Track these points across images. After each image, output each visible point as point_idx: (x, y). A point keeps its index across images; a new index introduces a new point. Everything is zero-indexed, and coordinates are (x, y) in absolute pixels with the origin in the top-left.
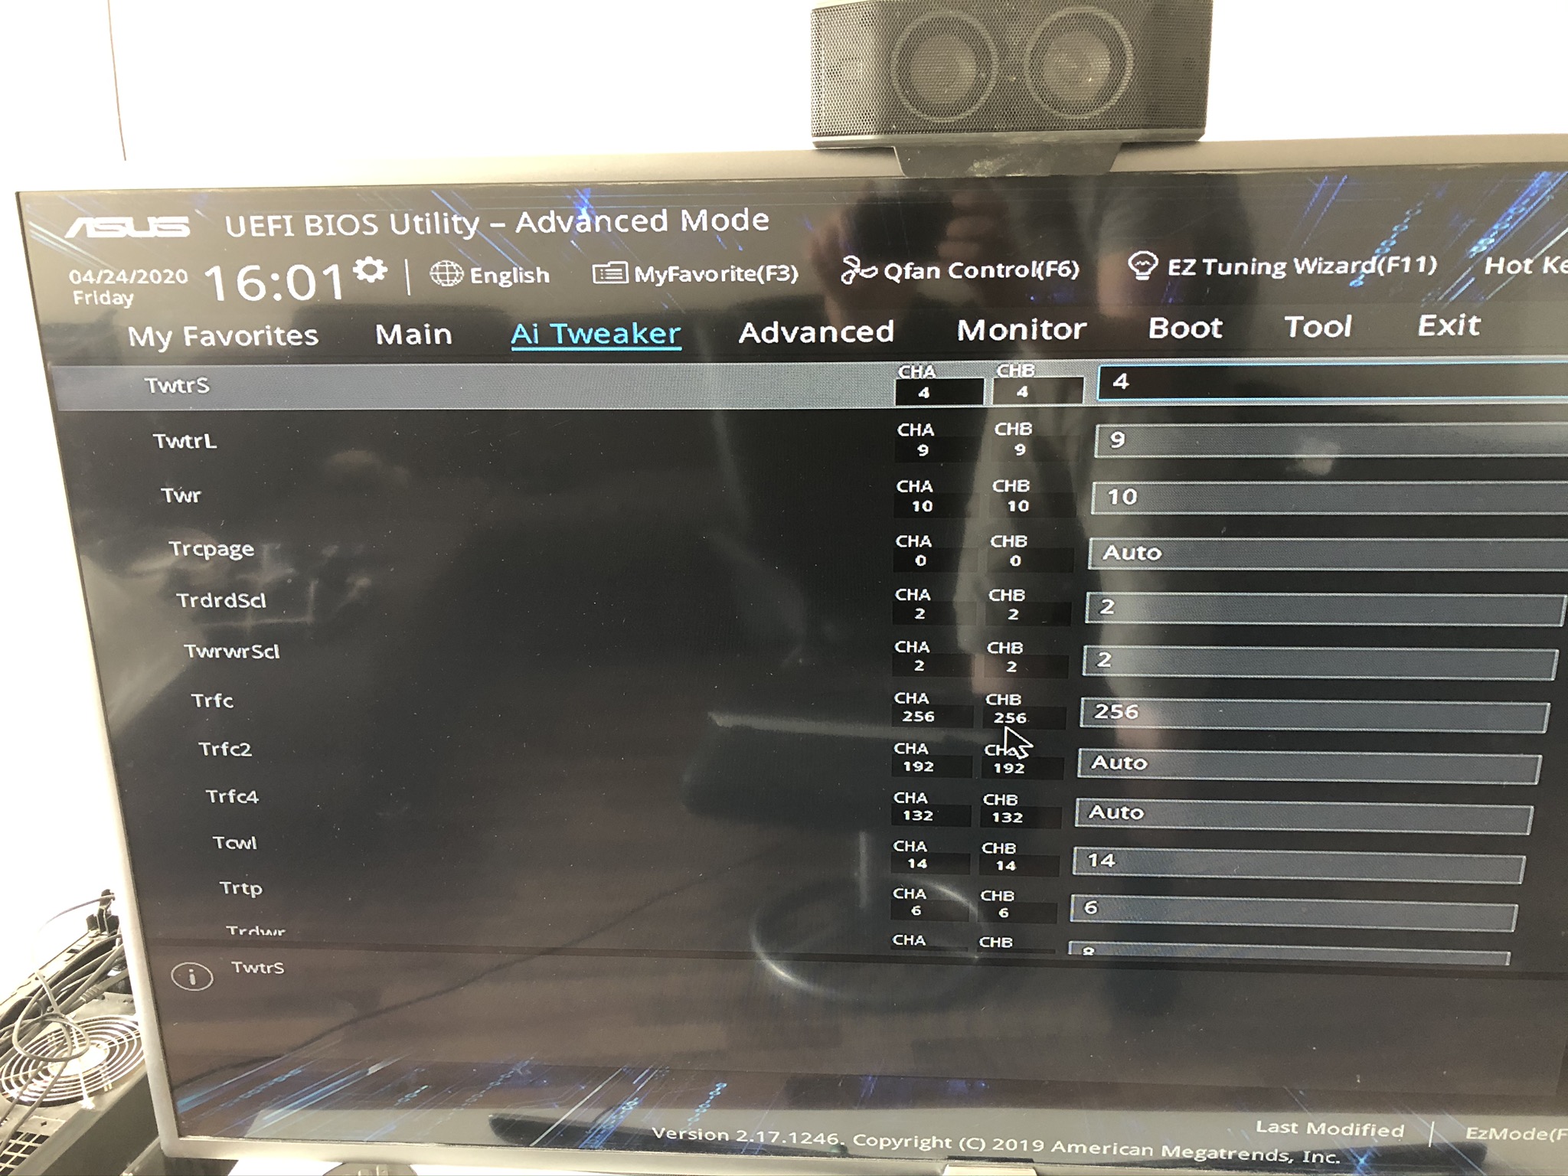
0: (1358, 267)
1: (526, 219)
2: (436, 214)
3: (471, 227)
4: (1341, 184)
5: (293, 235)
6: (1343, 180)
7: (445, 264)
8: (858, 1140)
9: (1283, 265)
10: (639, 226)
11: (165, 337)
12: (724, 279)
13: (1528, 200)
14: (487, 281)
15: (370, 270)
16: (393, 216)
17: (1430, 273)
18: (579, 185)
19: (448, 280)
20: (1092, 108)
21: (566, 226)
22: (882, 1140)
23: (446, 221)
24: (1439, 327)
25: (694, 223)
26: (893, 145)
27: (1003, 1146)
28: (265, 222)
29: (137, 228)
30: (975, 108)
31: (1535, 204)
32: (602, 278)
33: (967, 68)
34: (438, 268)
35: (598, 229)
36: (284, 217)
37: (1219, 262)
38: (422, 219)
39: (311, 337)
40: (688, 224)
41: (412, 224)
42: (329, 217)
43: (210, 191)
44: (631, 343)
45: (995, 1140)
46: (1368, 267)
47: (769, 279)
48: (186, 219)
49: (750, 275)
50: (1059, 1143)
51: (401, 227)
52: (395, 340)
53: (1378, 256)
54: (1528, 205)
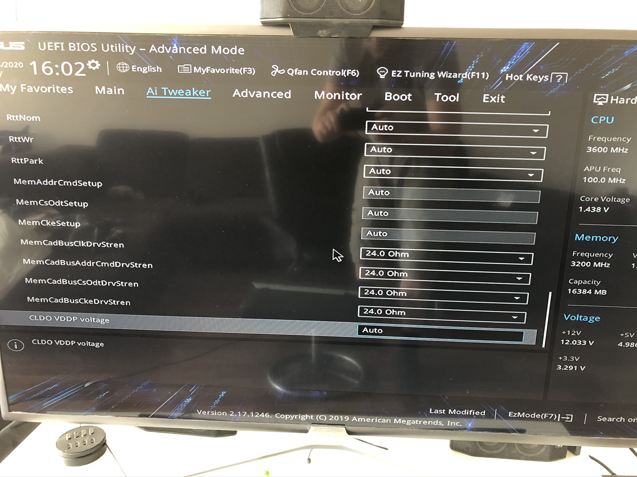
0: (461, 76)
1: (153, 47)
2: (119, 44)
3: (133, 50)
4: (454, 45)
5: (64, 50)
7: (122, 63)
8: (277, 416)
10: (196, 51)
11: (13, 88)
12: (227, 72)
13: (521, 53)
14: (138, 71)
15: (94, 65)
16: (102, 45)
17: (487, 79)
18: (173, 35)
19: (123, 70)
20: (362, 11)
21: (168, 50)
22: (286, 416)
23: (123, 47)
24: (490, 99)
25: (216, 51)
26: (289, 23)
27: (333, 418)
28: (53, 45)
30: (319, 10)
31: (523, 54)
32: (181, 71)
34: (119, 65)
35: (180, 52)
36: (61, 43)
37: (410, 72)
38: (114, 46)
39: (70, 90)
40: (214, 51)
41: (110, 48)
42: (78, 44)
43: (33, 32)
44: (192, 96)
45: (330, 416)
46: (464, 76)
47: (244, 73)
48: (23, 43)
49: (237, 71)
50: (355, 417)
51: (106, 49)
52: (103, 92)
53: (468, 72)
54: (521, 55)
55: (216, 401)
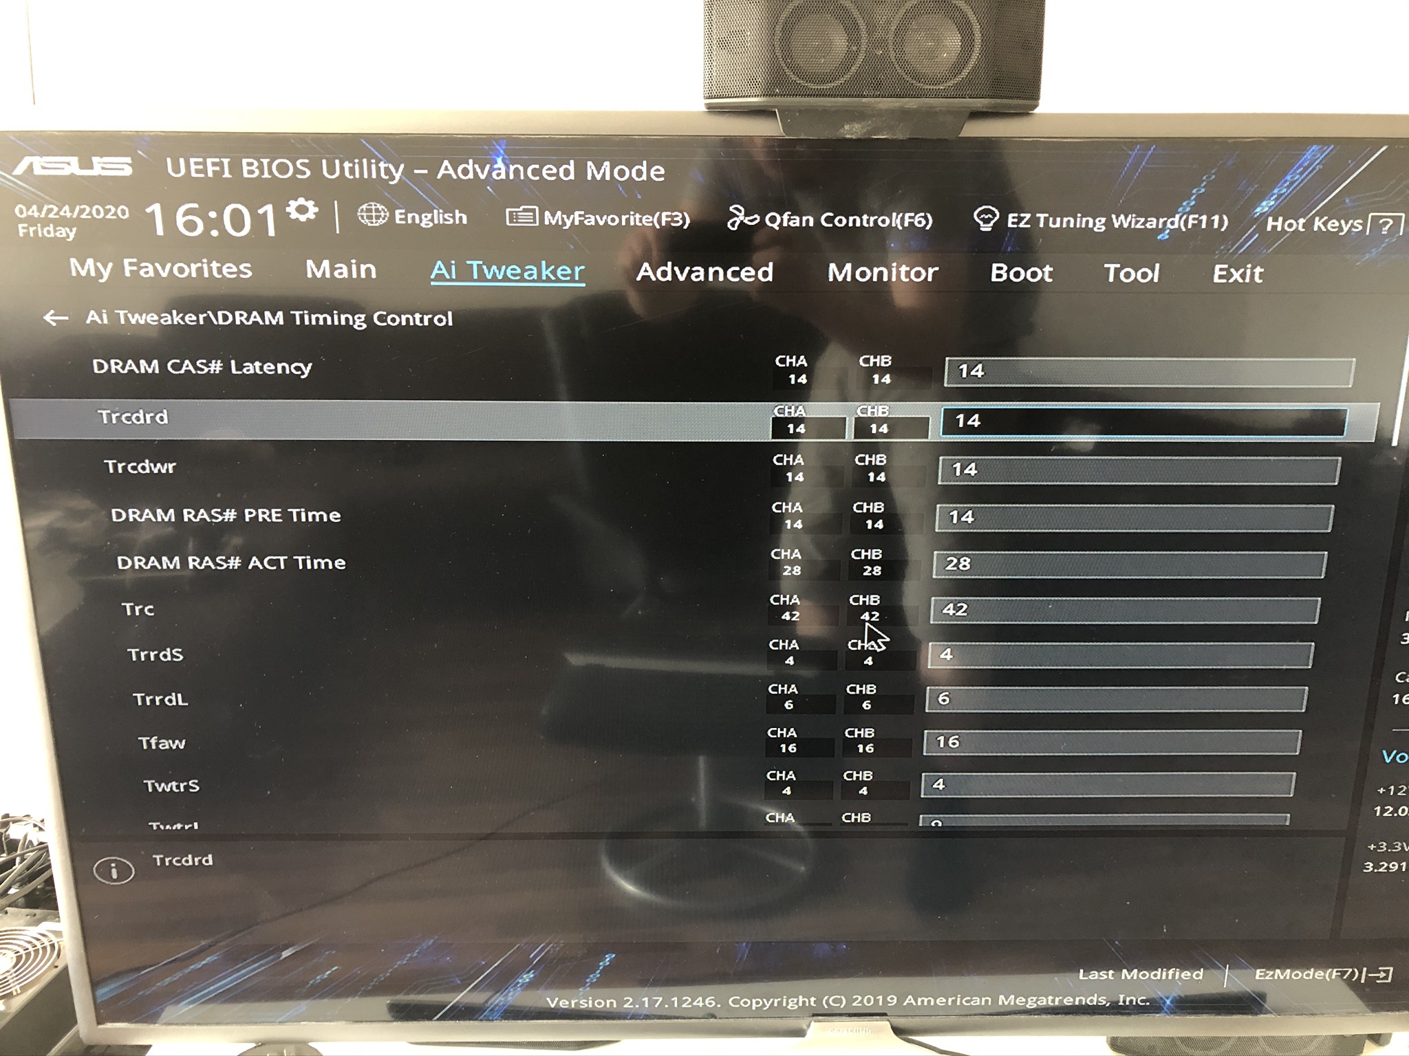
0: (1165, 223)
1: (446, 167)
2: (365, 161)
3: (397, 172)
4: (1150, 152)
5: (231, 176)
6: (1152, 149)
7: (371, 205)
8: (733, 1002)
9: (1103, 220)
10: (549, 175)
11: (105, 267)
12: (624, 224)
13: (1301, 169)
14: (410, 221)
16: (324, 162)
17: (1223, 230)
18: (496, 137)
19: (374, 221)
20: (947, 80)
21: (483, 173)
22: (754, 1001)
23: (373, 167)
24: (1230, 275)
25: (599, 173)
26: (775, 107)
27: (862, 1002)
28: (204, 164)
29: (81, 167)
30: (847, 77)
31: (1307, 173)
32: (515, 221)
33: (840, 42)
34: (365, 209)
35: (512, 177)
36: (222, 159)
37: (1050, 216)
38: (351, 165)
39: (246, 271)
40: (593, 174)
41: (342, 169)
42: (265, 161)
43: (152, 134)
44: (539, 279)
45: (854, 997)
46: (1172, 223)
47: (664, 224)
48: (129, 160)
50: (910, 997)
51: (331, 171)
52: (324, 273)
53: (1181, 214)
54: (1301, 174)
55: (591, 976)
